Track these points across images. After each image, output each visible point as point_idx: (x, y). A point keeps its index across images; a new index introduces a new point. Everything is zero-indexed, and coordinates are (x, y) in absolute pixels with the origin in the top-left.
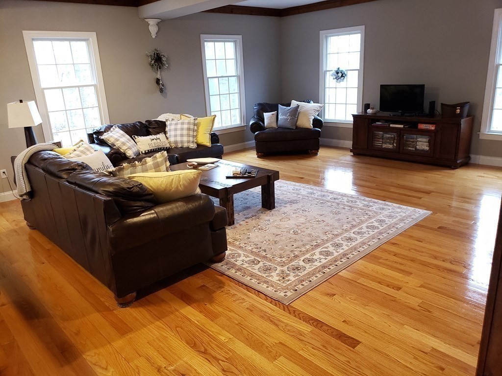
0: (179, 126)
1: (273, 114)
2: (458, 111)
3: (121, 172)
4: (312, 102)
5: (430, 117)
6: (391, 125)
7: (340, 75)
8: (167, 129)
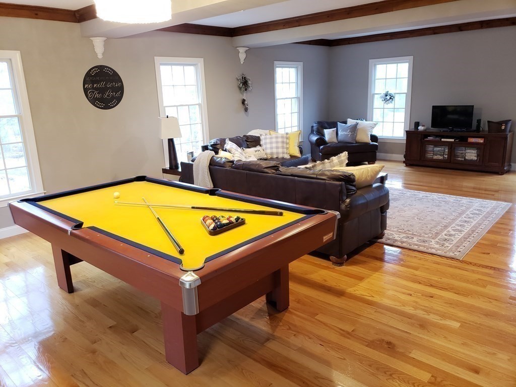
0: (274, 140)
1: (333, 131)
2: (503, 127)
3: (315, 168)
4: (364, 120)
5: (477, 133)
6: (443, 140)
7: (388, 98)
8: (261, 143)
